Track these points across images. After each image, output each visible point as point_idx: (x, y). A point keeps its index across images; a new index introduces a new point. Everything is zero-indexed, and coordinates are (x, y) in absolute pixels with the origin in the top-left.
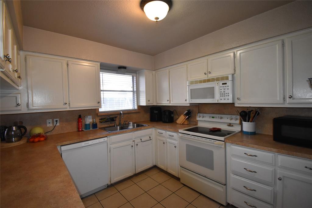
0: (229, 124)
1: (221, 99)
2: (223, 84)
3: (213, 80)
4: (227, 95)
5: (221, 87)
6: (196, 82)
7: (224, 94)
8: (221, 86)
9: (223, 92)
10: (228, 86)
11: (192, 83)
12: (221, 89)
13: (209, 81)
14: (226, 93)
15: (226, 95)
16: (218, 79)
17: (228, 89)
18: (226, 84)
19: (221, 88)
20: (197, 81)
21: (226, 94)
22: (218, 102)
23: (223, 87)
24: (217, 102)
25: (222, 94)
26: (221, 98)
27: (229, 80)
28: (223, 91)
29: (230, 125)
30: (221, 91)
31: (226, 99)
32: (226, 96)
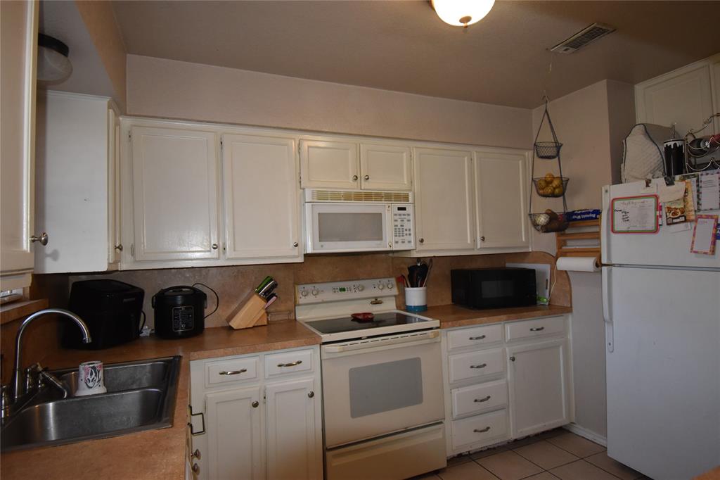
0: (374, 300)
1: (397, 242)
2: (400, 209)
3: (377, 197)
4: (408, 232)
5: (395, 215)
6: (336, 196)
7: (401, 230)
8: (395, 213)
9: (399, 227)
10: (409, 215)
11: (322, 196)
12: (396, 221)
13: (368, 197)
14: (405, 228)
15: (405, 232)
16: (388, 197)
17: (409, 221)
18: (404, 209)
19: (397, 217)
20: (339, 193)
21: (406, 230)
22: (391, 249)
23: (400, 215)
24: (388, 249)
25: (399, 232)
26: (397, 239)
27: (410, 202)
28: (399, 223)
29: (377, 302)
30: (396, 223)
31: (406, 242)
32: (406, 235)
